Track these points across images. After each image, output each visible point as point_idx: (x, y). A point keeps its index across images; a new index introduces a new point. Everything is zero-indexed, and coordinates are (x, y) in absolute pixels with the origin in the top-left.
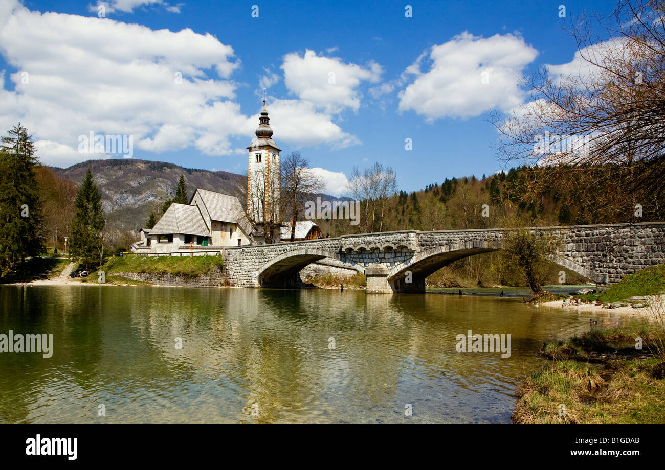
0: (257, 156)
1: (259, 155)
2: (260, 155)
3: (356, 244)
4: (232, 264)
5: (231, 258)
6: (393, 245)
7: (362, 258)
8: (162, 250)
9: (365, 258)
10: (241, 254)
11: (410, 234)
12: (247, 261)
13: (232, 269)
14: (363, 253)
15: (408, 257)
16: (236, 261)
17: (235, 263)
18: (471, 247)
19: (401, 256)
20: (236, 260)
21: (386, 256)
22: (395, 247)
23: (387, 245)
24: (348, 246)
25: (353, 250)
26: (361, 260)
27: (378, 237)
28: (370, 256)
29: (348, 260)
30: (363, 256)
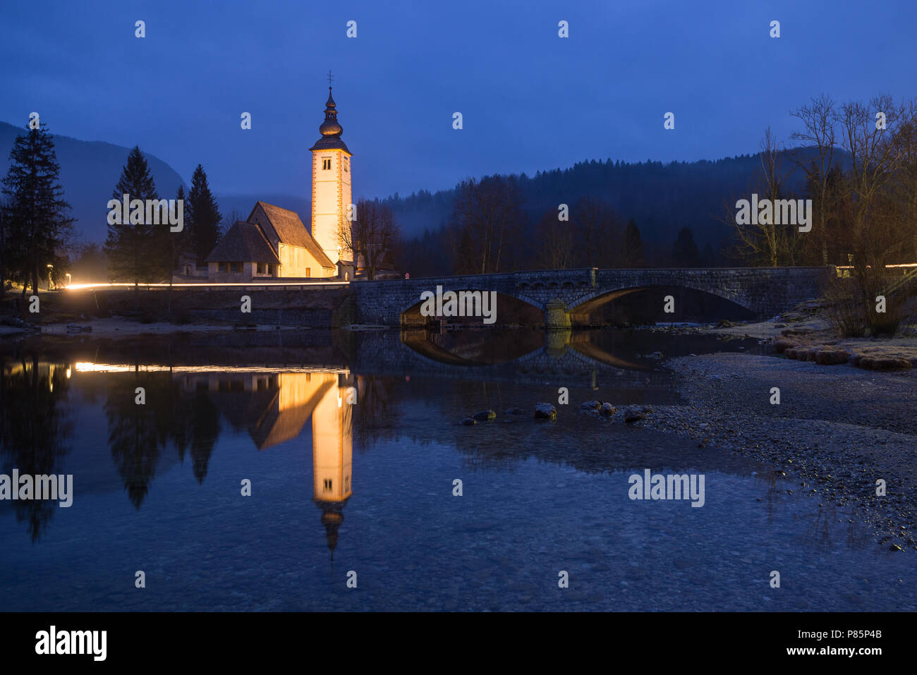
1: (326, 158)
2: (329, 161)
3: (532, 279)
6: (572, 281)
7: (537, 293)
9: (540, 293)
11: (591, 271)
14: (538, 288)
15: (587, 293)
17: (369, 298)
20: (371, 295)
21: (564, 291)
22: (575, 283)
23: (567, 281)
24: (523, 282)
25: (528, 285)
26: (536, 295)
27: (556, 274)
28: (546, 291)
29: (520, 295)
30: (539, 291)
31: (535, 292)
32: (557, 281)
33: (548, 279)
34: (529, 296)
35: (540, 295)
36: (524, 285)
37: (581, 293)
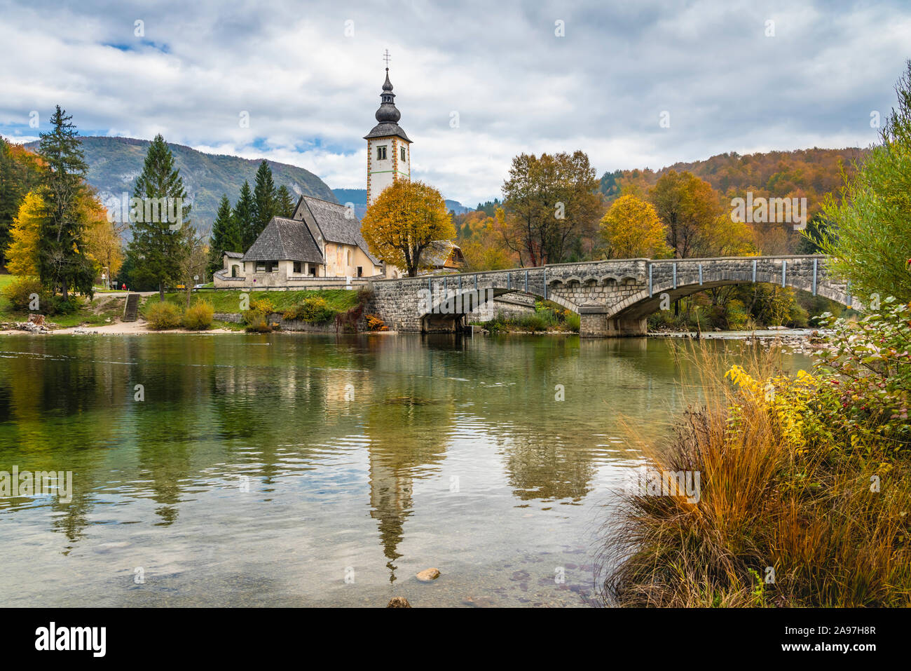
0: (380, 149)
1: (382, 148)
2: (384, 149)
3: (566, 275)
4: (382, 301)
5: (383, 293)
6: (616, 277)
7: (572, 292)
8: (262, 283)
9: (577, 292)
10: (397, 287)
11: (639, 263)
12: (406, 297)
13: (383, 307)
14: (574, 286)
15: (635, 292)
16: (389, 298)
17: (388, 299)
18: (718, 280)
19: (626, 290)
20: (390, 296)
21: (606, 290)
22: (619, 279)
23: (608, 276)
24: (555, 278)
25: (561, 282)
26: (571, 295)
27: (595, 267)
28: (583, 290)
29: (553, 295)
30: (574, 289)
31: (570, 291)
32: (596, 277)
33: (585, 274)
34: (563, 297)
35: (576, 295)
36: (556, 283)
37: (628, 293)
